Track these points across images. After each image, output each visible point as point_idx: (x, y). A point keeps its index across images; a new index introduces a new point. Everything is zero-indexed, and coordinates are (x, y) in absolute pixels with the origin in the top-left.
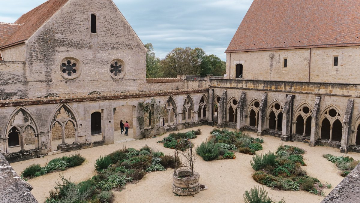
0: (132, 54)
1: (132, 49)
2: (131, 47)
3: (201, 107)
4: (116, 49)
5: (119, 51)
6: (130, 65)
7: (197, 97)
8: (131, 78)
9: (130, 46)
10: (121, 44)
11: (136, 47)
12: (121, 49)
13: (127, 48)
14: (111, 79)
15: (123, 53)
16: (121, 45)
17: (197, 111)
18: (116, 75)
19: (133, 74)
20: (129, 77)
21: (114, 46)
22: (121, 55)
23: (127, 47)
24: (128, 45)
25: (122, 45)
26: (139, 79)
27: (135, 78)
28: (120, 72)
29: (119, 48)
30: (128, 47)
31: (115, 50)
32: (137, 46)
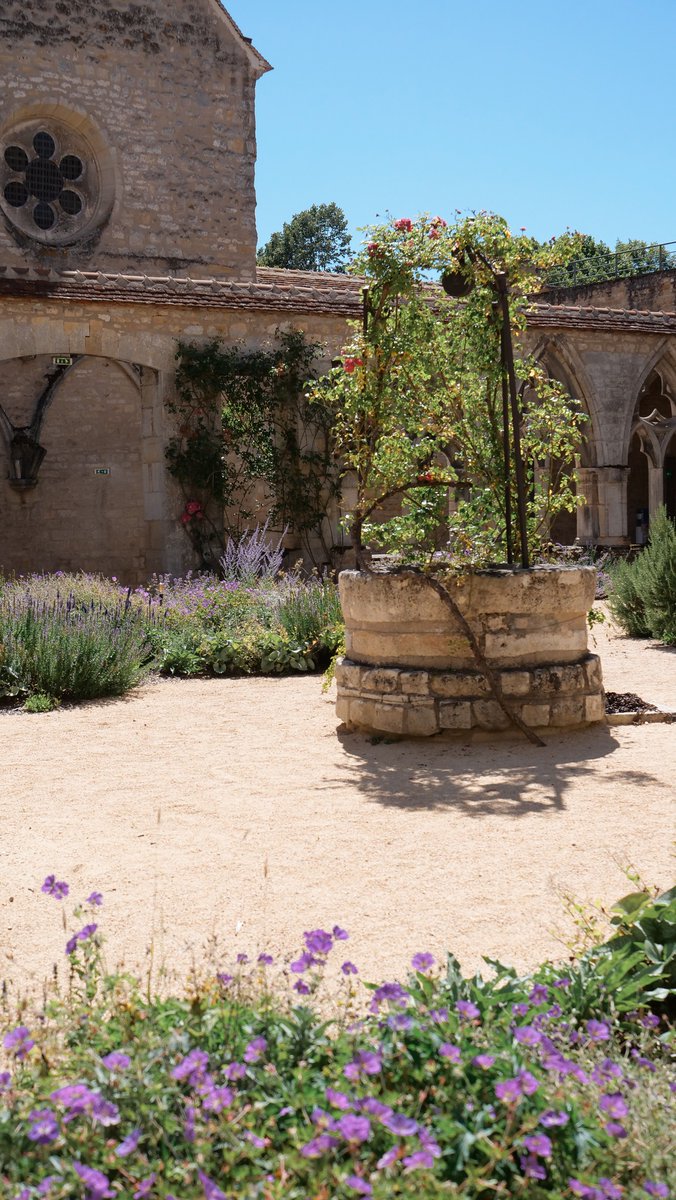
0: (152, 84)
1: (155, 48)
2: (147, 37)
3: (648, 446)
4: (37, 37)
5: (65, 51)
6: (143, 158)
7: (617, 369)
8: (152, 250)
9: (137, 27)
10: (78, 9)
11: (179, 35)
12: (75, 39)
13: (120, 39)
14: (8, 242)
15: (90, 69)
16: (74, 14)
17: (620, 467)
18: (44, 221)
19: (163, 225)
20: (136, 242)
21: (27, 12)
22: (76, 81)
23: (115, 34)
24: (128, 20)
25: (83, 13)
26: (205, 258)
27: (179, 254)
28: (72, 205)
29: (62, 31)
30: (129, 29)
31: (30, 39)
32: (187, 27)
